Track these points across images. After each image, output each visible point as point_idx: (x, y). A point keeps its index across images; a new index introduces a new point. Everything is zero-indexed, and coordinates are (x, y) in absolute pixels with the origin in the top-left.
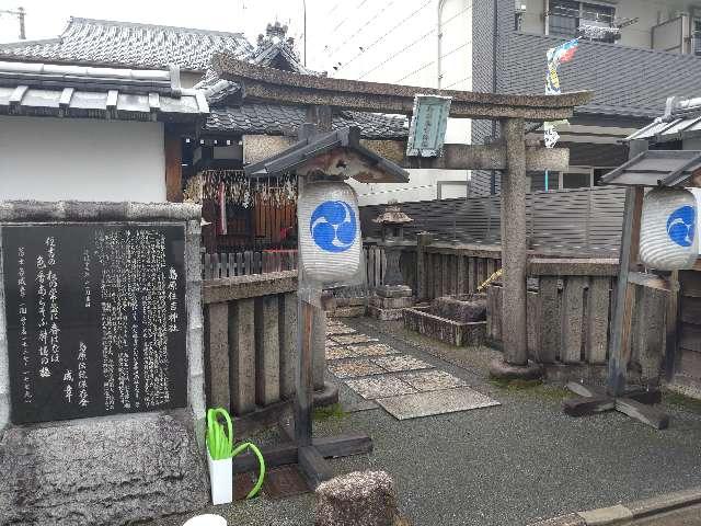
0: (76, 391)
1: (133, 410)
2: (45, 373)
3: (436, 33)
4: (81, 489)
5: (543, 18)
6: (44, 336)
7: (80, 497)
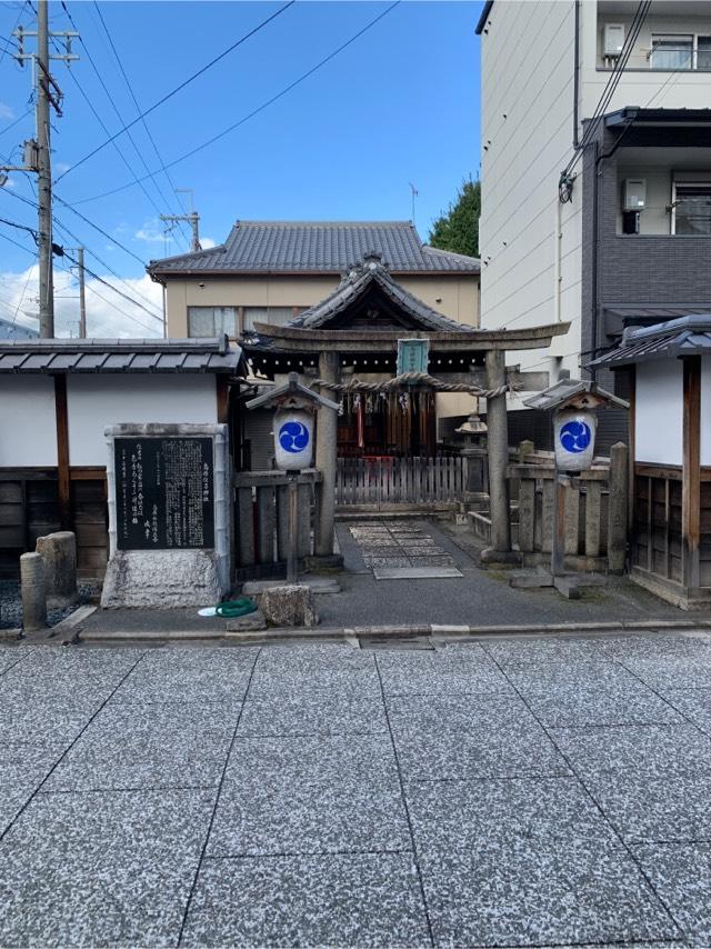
0: (151, 533)
1: (182, 547)
2: (135, 521)
3: (557, 235)
4: (149, 586)
5: (669, 210)
6: (135, 500)
7: (149, 590)
